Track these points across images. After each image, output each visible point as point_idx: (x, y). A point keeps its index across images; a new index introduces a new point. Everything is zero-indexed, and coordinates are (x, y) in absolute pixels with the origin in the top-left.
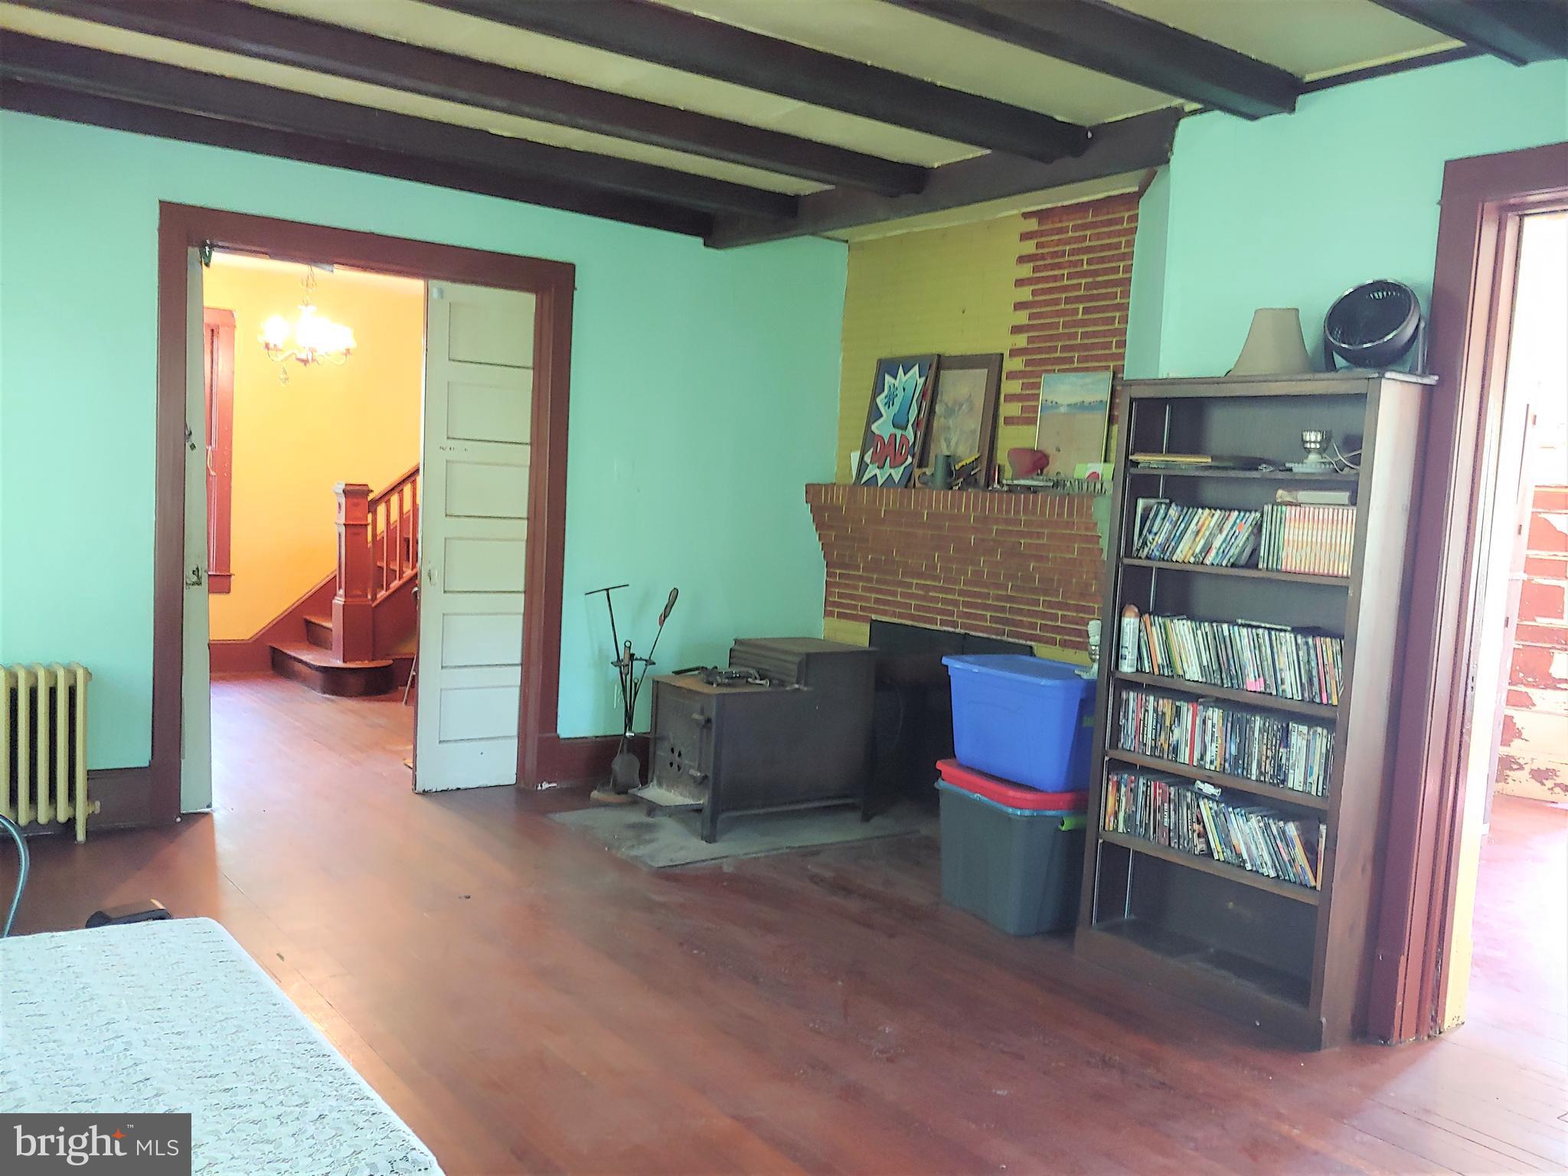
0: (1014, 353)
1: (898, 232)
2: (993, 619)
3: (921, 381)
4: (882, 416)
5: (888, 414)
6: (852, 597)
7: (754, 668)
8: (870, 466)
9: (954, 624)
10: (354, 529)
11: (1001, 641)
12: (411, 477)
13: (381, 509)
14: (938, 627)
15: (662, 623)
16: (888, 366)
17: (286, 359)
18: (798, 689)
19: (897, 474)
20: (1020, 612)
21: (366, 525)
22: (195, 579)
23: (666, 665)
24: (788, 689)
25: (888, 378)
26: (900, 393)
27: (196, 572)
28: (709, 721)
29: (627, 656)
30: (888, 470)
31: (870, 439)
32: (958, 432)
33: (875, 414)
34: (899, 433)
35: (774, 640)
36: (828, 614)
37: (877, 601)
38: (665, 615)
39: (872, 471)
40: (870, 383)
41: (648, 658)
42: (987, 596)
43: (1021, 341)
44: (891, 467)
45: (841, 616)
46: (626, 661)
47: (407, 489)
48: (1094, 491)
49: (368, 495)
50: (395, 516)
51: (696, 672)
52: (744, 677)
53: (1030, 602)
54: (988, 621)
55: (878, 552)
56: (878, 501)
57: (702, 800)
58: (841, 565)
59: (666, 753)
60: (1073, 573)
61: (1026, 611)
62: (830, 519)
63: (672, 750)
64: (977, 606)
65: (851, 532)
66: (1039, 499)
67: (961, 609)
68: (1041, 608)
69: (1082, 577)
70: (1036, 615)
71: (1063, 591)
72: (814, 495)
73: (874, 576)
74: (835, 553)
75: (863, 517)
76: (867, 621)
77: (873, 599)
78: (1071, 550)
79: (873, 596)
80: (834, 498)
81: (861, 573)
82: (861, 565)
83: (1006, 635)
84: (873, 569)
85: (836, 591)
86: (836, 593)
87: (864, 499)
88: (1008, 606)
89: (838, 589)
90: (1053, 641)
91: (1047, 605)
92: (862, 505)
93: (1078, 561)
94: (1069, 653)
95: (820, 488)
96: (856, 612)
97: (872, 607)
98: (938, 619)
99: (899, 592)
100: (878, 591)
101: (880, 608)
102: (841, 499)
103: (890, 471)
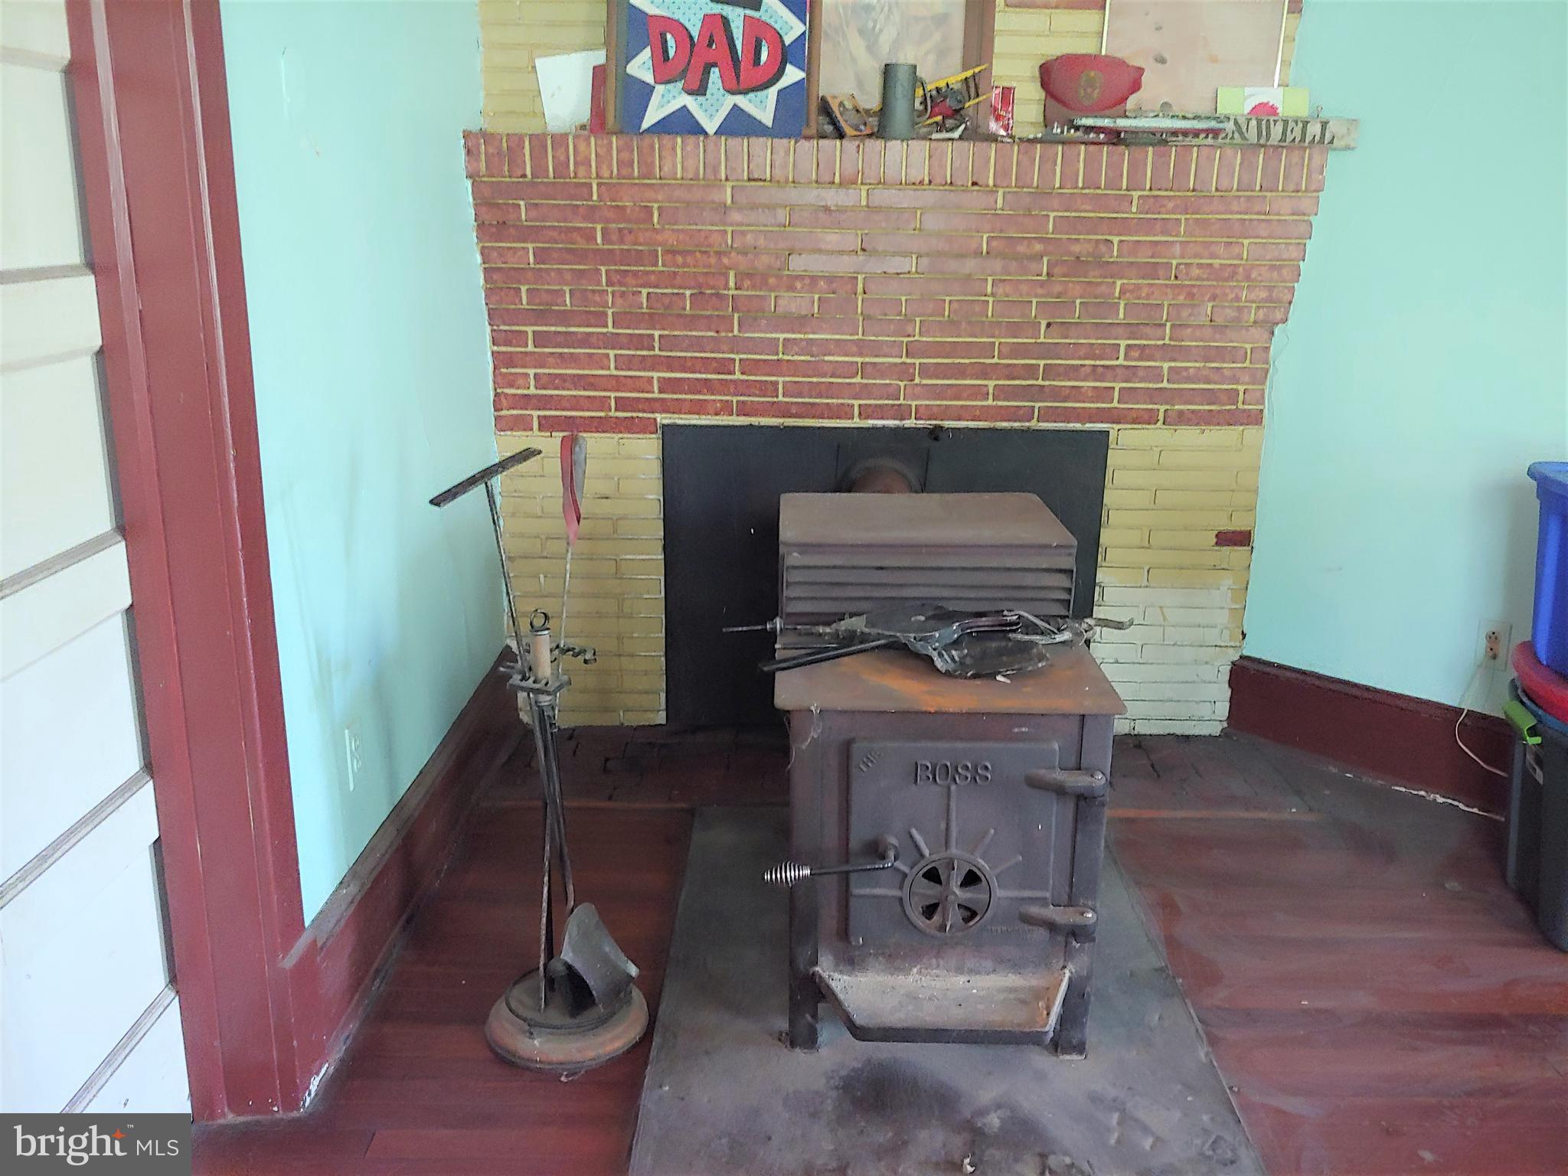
2: (1001, 392)
6: (585, 382)
9: (902, 412)
11: (1028, 430)
14: (857, 422)
20: (1072, 372)
42: (987, 350)
48: (1303, 139)
53: (1097, 352)
54: (991, 397)
55: (678, 280)
56: (723, 167)
57: (1064, 967)
58: (539, 316)
59: (901, 888)
60: (1218, 291)
61: (1083, 369)
62: (533, 214)
63: (932, 876)
64: (961, 371)
65: (599, 240)
66: (1195, 155)
67: (917, 381)
68: (1120, 361)
69: (1238, 299)
70: (1109, 374)
71: (1173, 326)
72: (496, 159)
73: (657, 333)
74: (524, 289)
75: (656, 205)
76: (653, 429)
77: (655, 382)
78: (1237, 250)
79: (656, 375)
80: (568, 166)
81: (610, 329)
82: (610, 312)
83: (1035, 419)
84: (652, 320)
85: (531, 372)
86: (532, 377)
87: (674, 166)
88: (1042, 363)
89: (536, 367)
90: (1151, 417)
91: (1136, 354)
92: (661, 178)
93: (1241, 268)
94: (1188, 435)
95: (516, 142)
96: (602, 414)
97: (660, 399)
98: (853, 406)
99: (737, 362)
100: (670, 364)
101: (685, 400)
102: (591, 166)
103: (731, 100)
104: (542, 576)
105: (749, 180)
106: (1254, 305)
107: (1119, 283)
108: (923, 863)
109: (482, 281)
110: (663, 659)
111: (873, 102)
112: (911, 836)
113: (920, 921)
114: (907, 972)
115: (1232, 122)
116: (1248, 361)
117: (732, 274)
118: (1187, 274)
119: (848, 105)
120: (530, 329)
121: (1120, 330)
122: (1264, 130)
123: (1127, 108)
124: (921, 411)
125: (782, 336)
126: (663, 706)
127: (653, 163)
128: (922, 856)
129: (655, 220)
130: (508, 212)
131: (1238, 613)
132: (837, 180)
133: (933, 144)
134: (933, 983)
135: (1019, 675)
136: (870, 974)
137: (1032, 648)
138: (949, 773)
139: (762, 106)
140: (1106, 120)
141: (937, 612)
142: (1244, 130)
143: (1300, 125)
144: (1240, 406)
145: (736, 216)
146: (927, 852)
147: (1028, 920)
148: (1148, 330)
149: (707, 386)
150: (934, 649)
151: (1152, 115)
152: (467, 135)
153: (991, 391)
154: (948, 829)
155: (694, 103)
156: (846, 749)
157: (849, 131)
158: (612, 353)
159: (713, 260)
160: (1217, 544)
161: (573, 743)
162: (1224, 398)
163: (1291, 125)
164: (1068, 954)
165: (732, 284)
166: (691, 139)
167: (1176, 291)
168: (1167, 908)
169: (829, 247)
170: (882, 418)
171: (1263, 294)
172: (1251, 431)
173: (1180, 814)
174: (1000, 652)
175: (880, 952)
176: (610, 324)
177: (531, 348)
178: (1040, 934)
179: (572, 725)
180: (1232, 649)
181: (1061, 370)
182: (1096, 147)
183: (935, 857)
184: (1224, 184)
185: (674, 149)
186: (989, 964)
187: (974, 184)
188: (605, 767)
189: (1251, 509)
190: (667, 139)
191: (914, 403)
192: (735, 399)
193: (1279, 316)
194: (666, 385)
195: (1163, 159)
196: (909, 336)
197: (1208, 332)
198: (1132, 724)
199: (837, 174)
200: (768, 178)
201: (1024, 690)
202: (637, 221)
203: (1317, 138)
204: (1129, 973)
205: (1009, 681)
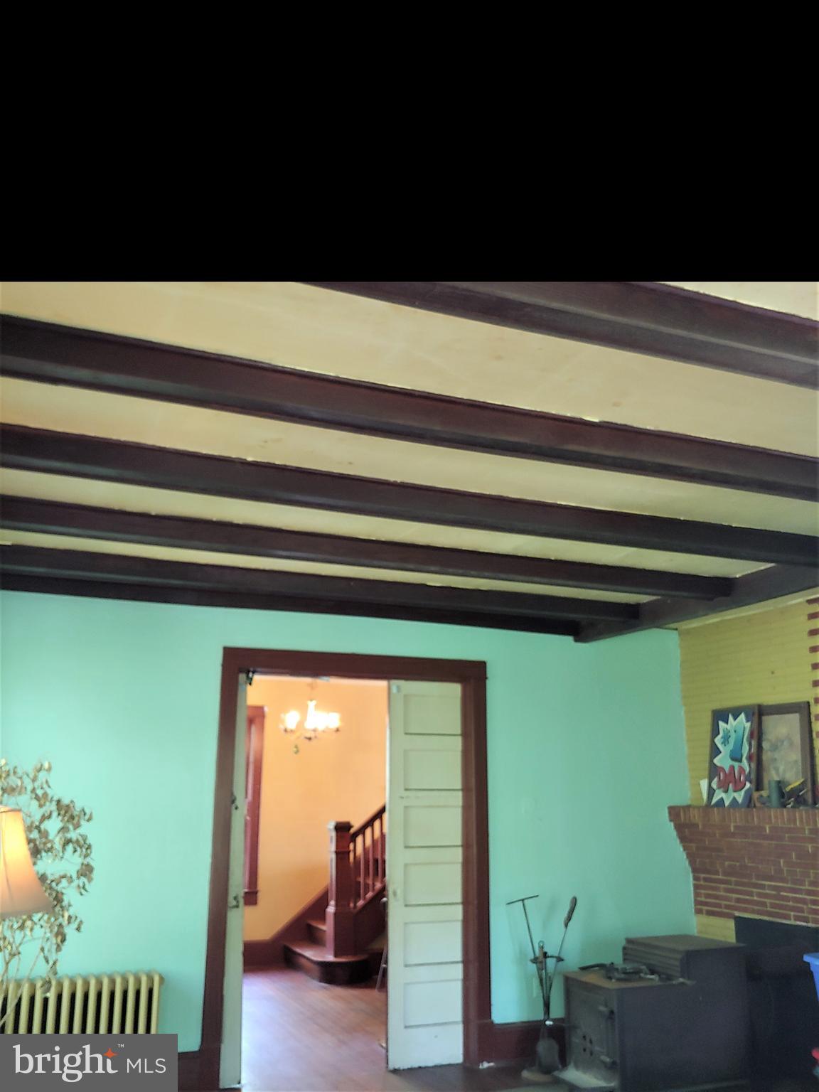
0: (818, 701)
1: (715, 620)
3: (748, 725)
4: (720, 752)
5: (725, 750)
6: (716, 897)
7: (645, 964)
8: (717, 791)
10: (342, 854)
12: (380, 814)
13: (359, 839)
15: (566, 925)
16: (720, 715)
17: (298, 738)
18: (683, 984)
19: (740, 797)
21: (349, 852)
22: (234, 903)
23: (573, 961)
24: (674, 982)
25: (721, 724)
26: (733, 735)
27: (235, 898)
28: (612, 1012)
29: (542, 955)
30: (732, 794)
31: (714, 771)
32: (784, 763)
33: (715, 751)
34: (736, 765)
35: (657, 938)
36: (698, 912)
37: (738, 900)
38: (569, 918)
39: (719, 794)
40: (708, 728)
41: (557, 955)
44: (735, 791)
45: (710, 913)
46: (541, 958)
47: (377, 823)
49: (349, 829)
50: (369, 842)
51: (597, 968)
52: (637, 972)
63: (584, 1037)
65: (707, 844)
72: (675, 816)
74: (697, 860)
76: (727, 916)
79: (734, 895)
80: (691, 817)
89: (704, 890)
96: (721, 910)
98: (790, 915)
102: (696, 818)
120: (701, 876)
130: (684, 833)
155: (725, 796)
158: (722, 886)
177: (702, 882)
190: (716, 809)
192: (755, 908)
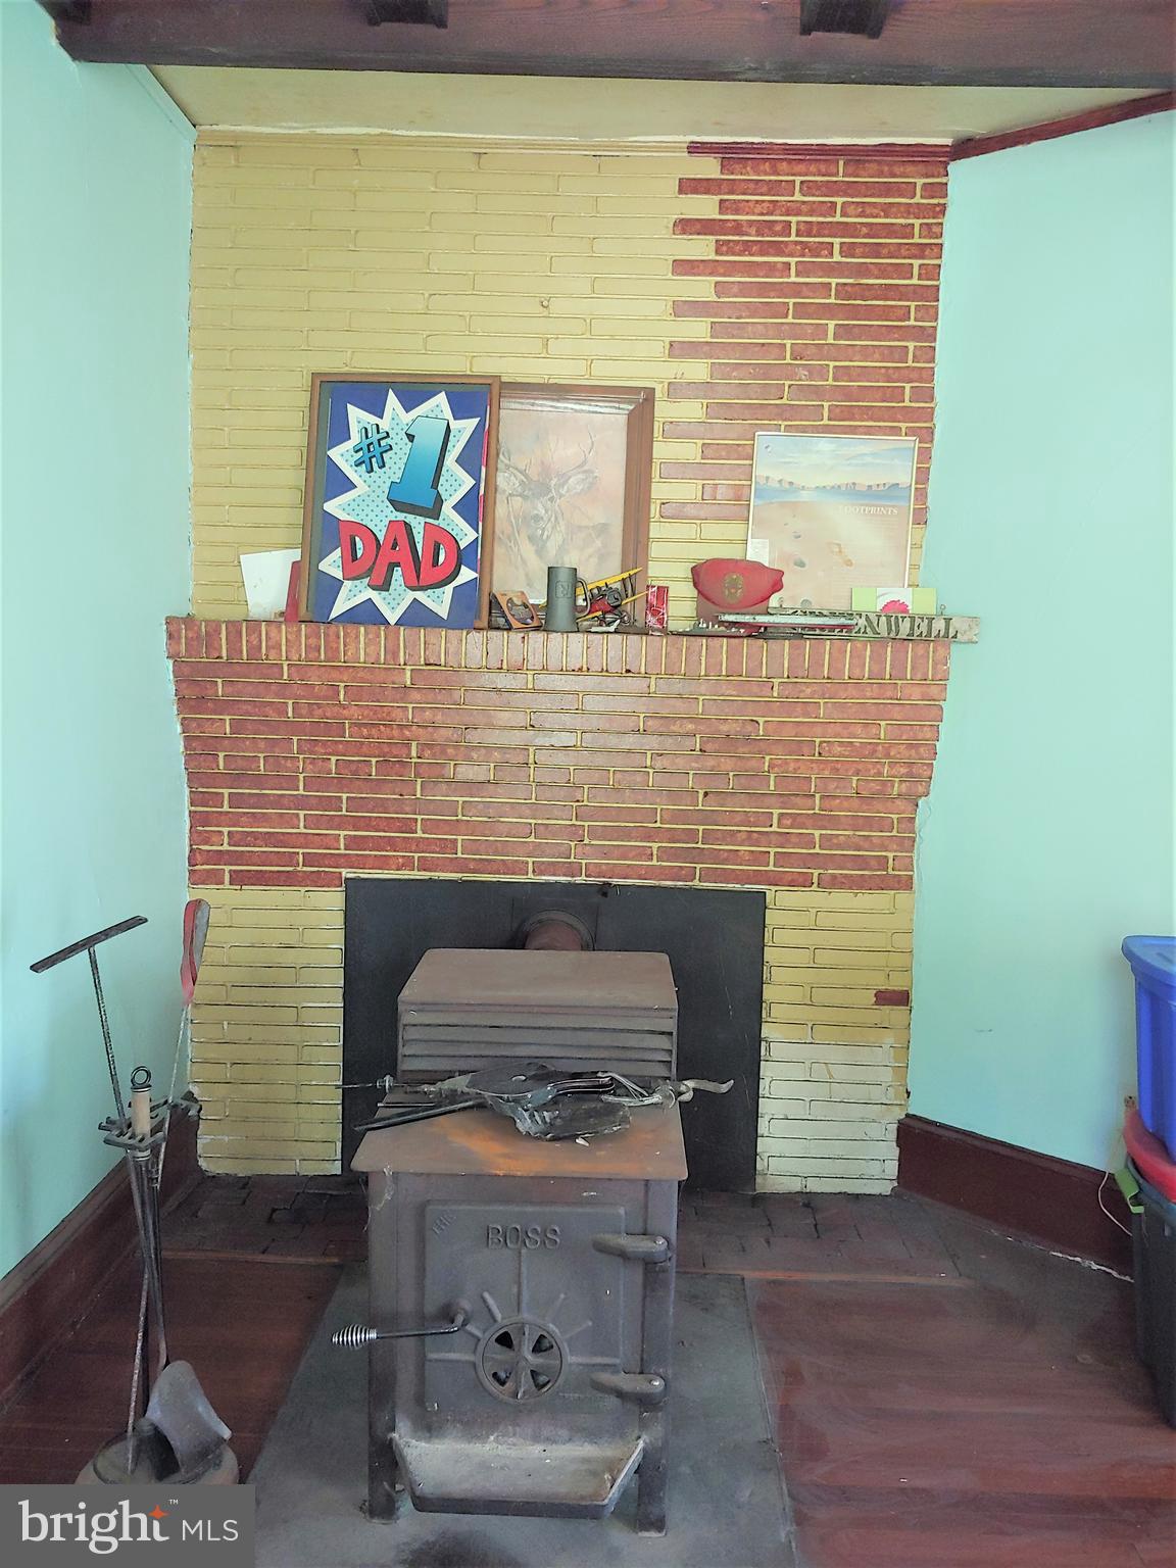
0: (675, 390)
2: (664, 854)
4: (352, 486)
5: (370, 483)
8: (343, 585)
9: (573, 870)
11: (691, 889)
14: (531, 877)
16: (351, 392)
19: (436, 601)
20: (729, 837)
25: (355, 413)
26: (402, 446)
30: (408, 595)
31: (324, 530)
32: (562, 527)
33: (330, 482)
34: (417, 523)
39: (357, 593)
42: (650, 815)
43: (697, 370)
48: (929, 634)
53: (752, 819)
54: (655, 857)
55: (364, 749)
56: (402, 654)
57: (639, 1438)
58: (236, 779)
59: (474, 1352)
60: (860, 767)
61: (739, 835)
62: (229, 690)
63: (505, 1340)
64: (626, 834)
65: (290, 714)
66: (828, 648)
67: (586, 841)
68: (775, 828)
69: (880, 774)
70: (763, 839)
71: (822, 798)
72: (195, 643)
73: (344, 796)
74: (221, 755)
75: (342, 685)
76: (337, 882)
77: (342, 840)
78: (874, 731)
79: (343, 833)
80: (261, 648)
81: (301, 792)
82: (301, 776)
83: (697, 878)
84: (341, 783)
85: (226, 830)
86: (226, 834)
87: (358, 649)
88: (701, 828)
89: (229, 826)
90: (806, 880)
91: (789, 822)
92: (345, 662)
93: (880, 748)
94: (841, 898)
95: (214, 627)
96: (291, 869)
97: (346, 855)
98: (527, 863)
99: (419, 822)
100: (356, 824)
101: (370, 855)
102: (281, 650)
103: (411, 595)
104: (225, 1023)
105: (427, 665)
106: (897, 779)
107: (768, 758)
108: (496, 1326)
109: (182, 749)
110: (340, 1107)
111: (538, 599)
112: (484, 1301)
113: (493, 1386)
114: (483, 1439)
115: (864, 618)
116: (895, 829)
117: (414, 744)
118: (829, 752)
119: (517, 601)
120: (226, 792)
121: (773, 800)
122: (893, 624)
123: (770, 605)
124: (591, 867)
125: (461, 799)
126: (339, 1157)
127: (338, 648)
128: (495, 1321)
129: (342, 697)
130: (206, 688)
131: (902, 1070)
132: (505, 667)
133: (591, 636)
134: (509, 1452)
135: (596, 1138)
136: (447, 1441)
137: (618, 1110)
138: (519, 1236)
139: (440, 602)
140: (747, 617)
141: (540, 1072)
142: (875, 625)
143: (926, 621)
144: (891, 872)
145: (416, 696)
146: (499, 1316)
147: (599, 1387)
148: (798, 800)
149: (391, 843)
150: (526, 1111)
151: (791, 611)
152: (169, 621)
153: (655, 852)
154: (519, 1294)
155: (378, 596)
156: (421, 1210)
157: (515, 624)
158: (302, 813)
159: (396, 733)
160: (876, 1003)
161: (244, 1193)
162: (873, 863)
163: (918, 621)
164: (644, 1425)
165: (414, 754)
166: (373, 628)
167: (822, 766)
168: (791, 1377)
169: (501, 723)
170: (554, 875)
171: (903, 770)
172: (902, 896)
173: (829, 1277)
174: (589, 1114)
175: (457, 1418)
176: (301, 788)
177: (226, 808)
178: (612, 1402)
179: (249, 1174)
180: (897, 1108)
181: (719, 835)
182: (737, 640)
183: (506, 1322)
184: (857, 672)
185: (358, 637)
186: (564, 1433)
187: (628, 671)
188: (271, 1217)
189: (908, 970)
190: (351, 628)
191: (584, 862)
192: (416, 855)
193: (921, 789)
194: (352, 843)
195: (798, 651)
196: (578, 801)
197: (856, 803)
198: (804, 1183)
199: (505, 661)
200: (443, 664)
201: (598, 1153)
202: (326, 698)
203: (942, 633)
204: (732, 1445)
205: (587, 1145)
